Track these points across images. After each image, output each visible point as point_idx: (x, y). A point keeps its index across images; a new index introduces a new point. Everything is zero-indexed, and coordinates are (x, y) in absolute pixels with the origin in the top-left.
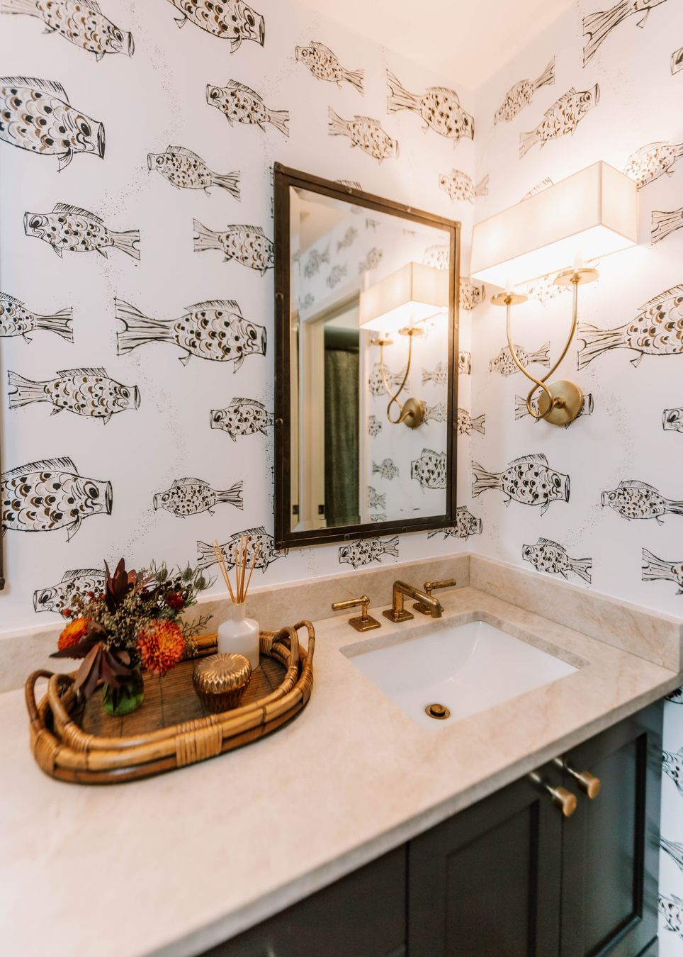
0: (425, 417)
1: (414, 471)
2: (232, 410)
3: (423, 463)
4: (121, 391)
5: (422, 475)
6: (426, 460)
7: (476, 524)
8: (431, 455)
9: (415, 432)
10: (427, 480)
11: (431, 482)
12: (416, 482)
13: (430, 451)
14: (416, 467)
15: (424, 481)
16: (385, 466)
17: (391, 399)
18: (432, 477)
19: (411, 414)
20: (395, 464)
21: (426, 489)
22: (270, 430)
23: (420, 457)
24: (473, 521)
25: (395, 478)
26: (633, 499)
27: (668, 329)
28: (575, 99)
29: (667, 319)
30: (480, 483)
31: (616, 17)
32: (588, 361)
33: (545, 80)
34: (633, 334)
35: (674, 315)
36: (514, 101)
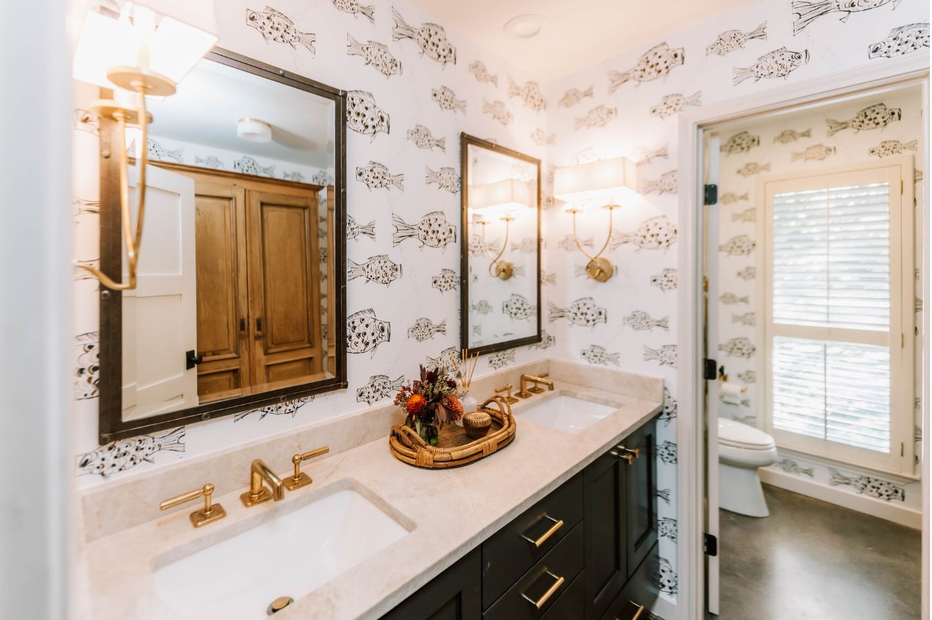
0: (513, 273)
1: (505, 308)
2: (441, 276)
3: (512, 303)
4: (395, 268)
5: (511, 311)
6: (515, 301)
7: (551, 340)
8: (518, 298)
9: (506, 283)
10: (515, 314)
11: (518, 315)
12: (507, 316)
13: (517, 295)
14: (507, 306)
15: (513, 315)
16: (481, 305)
17: (492, 262)
18: (519, 312)
19: (504, 271)
20: (489, 304)
21: (515, 320)
22: (458, 287)
23: (509, 299)
24: (549, 339)
25: (489, 314)
26: (639, 320)
27: (652, 237)
28: (605, 111)
29: (651, 232)
30: (553, 315)
31: (625, 78)
32: (614, 249)
33: (588, 93)
34: (636, 237)
35: (654, 230)
36: (570, 98)
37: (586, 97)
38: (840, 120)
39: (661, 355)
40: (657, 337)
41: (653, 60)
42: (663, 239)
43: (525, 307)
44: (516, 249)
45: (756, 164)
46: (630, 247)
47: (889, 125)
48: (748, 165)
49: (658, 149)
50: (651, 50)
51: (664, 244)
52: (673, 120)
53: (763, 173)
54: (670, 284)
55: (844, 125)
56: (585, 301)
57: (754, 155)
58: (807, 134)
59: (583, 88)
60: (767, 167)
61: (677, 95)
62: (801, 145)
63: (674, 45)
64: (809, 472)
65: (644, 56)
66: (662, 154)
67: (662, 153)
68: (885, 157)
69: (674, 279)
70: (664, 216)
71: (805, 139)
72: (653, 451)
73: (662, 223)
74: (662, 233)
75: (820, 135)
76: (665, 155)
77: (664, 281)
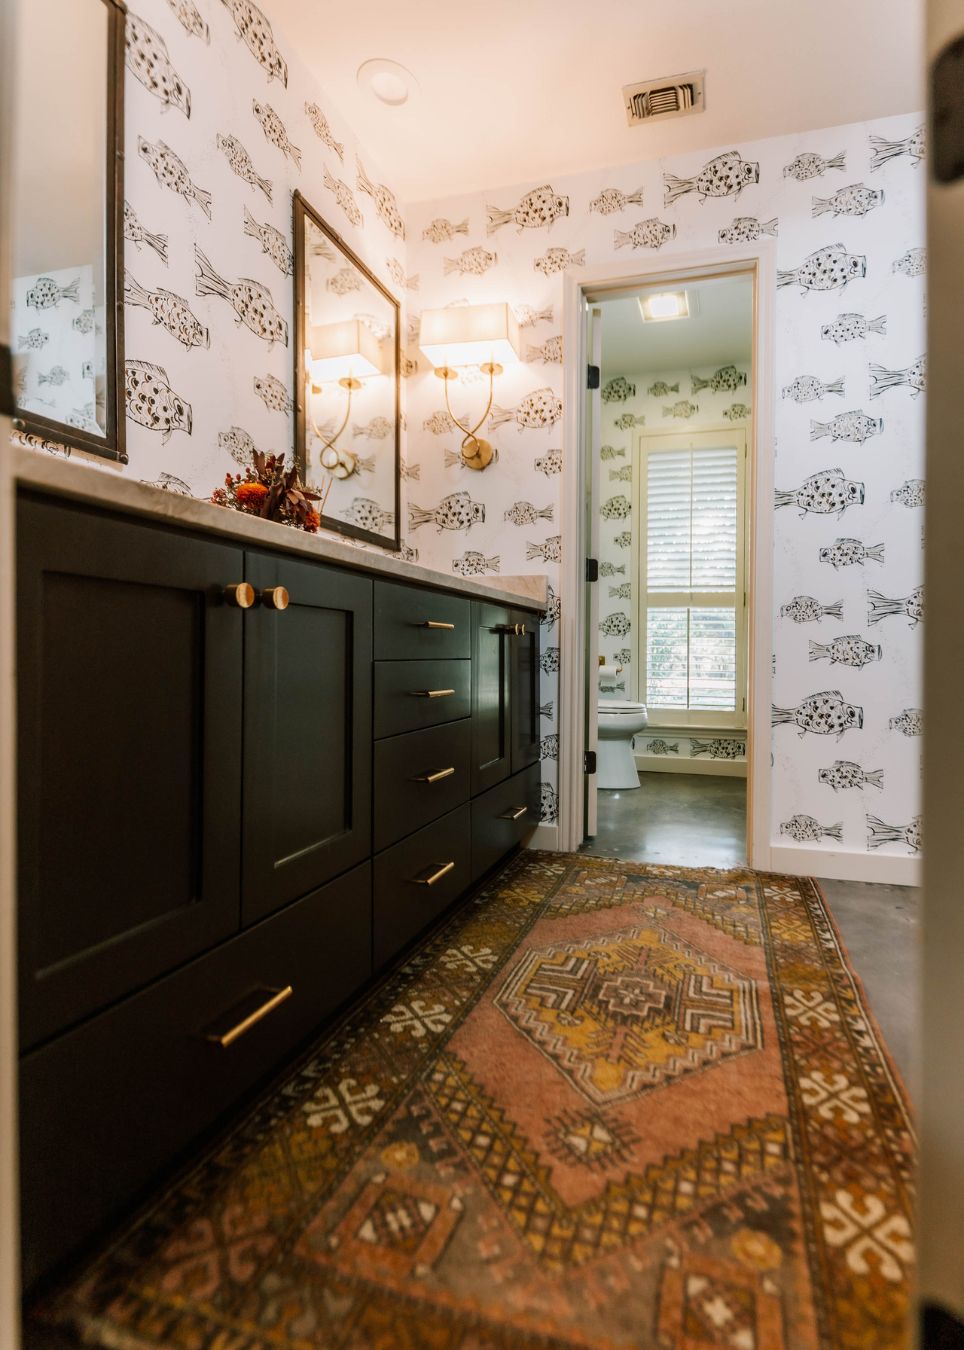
2: (267, 384)
7: (411, 554)
26: (521, 514)
27: (536, 414)
28: (483, 255)
29: (535, 408)
30: (416, 520)
31: (506, 218)
32: (494, 428)
33: (462, 229)
34: (519, 414)
35: (538, 406)
36: (439, 231)
37: (459, 234)
38: (702, 378)
39: (546, 551)
40: (540, 531)
41: (538, 204)
42: (547, 415)
43: (375, 514)
44: (361, 433)
45: (632, 416)
46: (513, 425)
47: (738, 388)
48: (625, 415)
49: (542, 310)
50: (535, 191)
51: (549, 421)
52: (558, 277)
53: (638, 426)
54: (555, 468)
55: (704, 384)
56: (457, 498)
57: (630, 405)
58: (675, 389)
59: (455, 221)
60: (641, 421)
61: (562, 249)
62: (670, 399)
63: (560, 192)
64: (674, 749)
65: (526, 196)
66: (547, 317)
67: (547, 314)
68: (734, 421)
69: (558, 462)
70: (549, 389)
71: (673, 393)
72: (536, 664)
73: (546, 396)
74: (546, 408)
75: (686, 392)
76: (549, 318)
77: (548, 464)
